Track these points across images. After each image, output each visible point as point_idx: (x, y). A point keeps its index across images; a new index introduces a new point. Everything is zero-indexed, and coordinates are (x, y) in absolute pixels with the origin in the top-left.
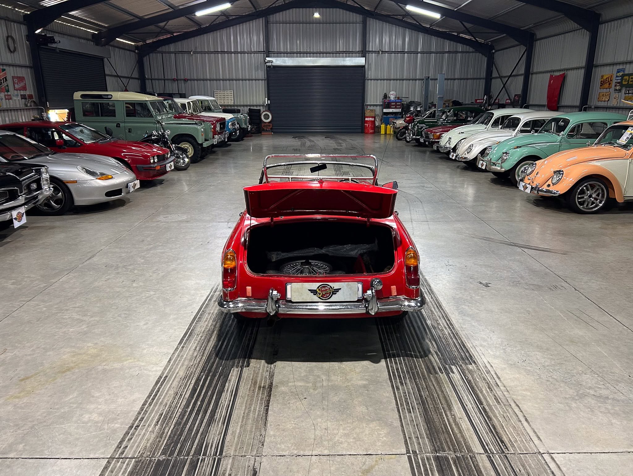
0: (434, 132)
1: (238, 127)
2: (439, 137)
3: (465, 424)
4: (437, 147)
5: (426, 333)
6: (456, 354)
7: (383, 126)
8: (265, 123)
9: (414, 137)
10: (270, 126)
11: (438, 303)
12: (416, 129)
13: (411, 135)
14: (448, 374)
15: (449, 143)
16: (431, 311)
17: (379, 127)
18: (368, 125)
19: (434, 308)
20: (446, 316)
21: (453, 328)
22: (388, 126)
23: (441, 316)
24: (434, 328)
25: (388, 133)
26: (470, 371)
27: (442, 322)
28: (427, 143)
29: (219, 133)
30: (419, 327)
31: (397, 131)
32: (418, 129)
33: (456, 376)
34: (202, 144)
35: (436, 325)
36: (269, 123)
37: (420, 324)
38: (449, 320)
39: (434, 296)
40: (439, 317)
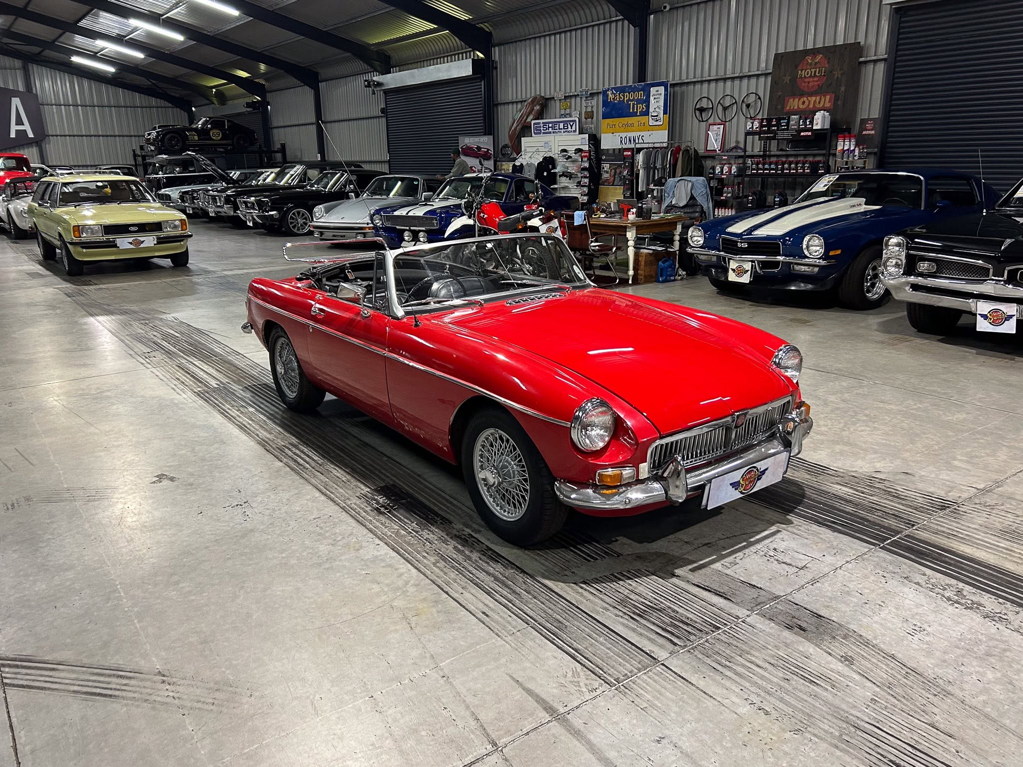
3: (205, 367)
5: (251, 401)
6: (213, 394)
11: (245, 431)
14: (221, 382)
16: (253, 420)
19: (249, 424)
20: (230, 419)
21: (219, 410)
23: (238, 418)
24: (243, 406)
26: (200, 387)
27: (234, 413)
30: (262, 403)
33: (214, 383)
35: (241, 409)
37: (262, 406)
38: (226, 416)
39: (254, 438)
40: (239, 417)
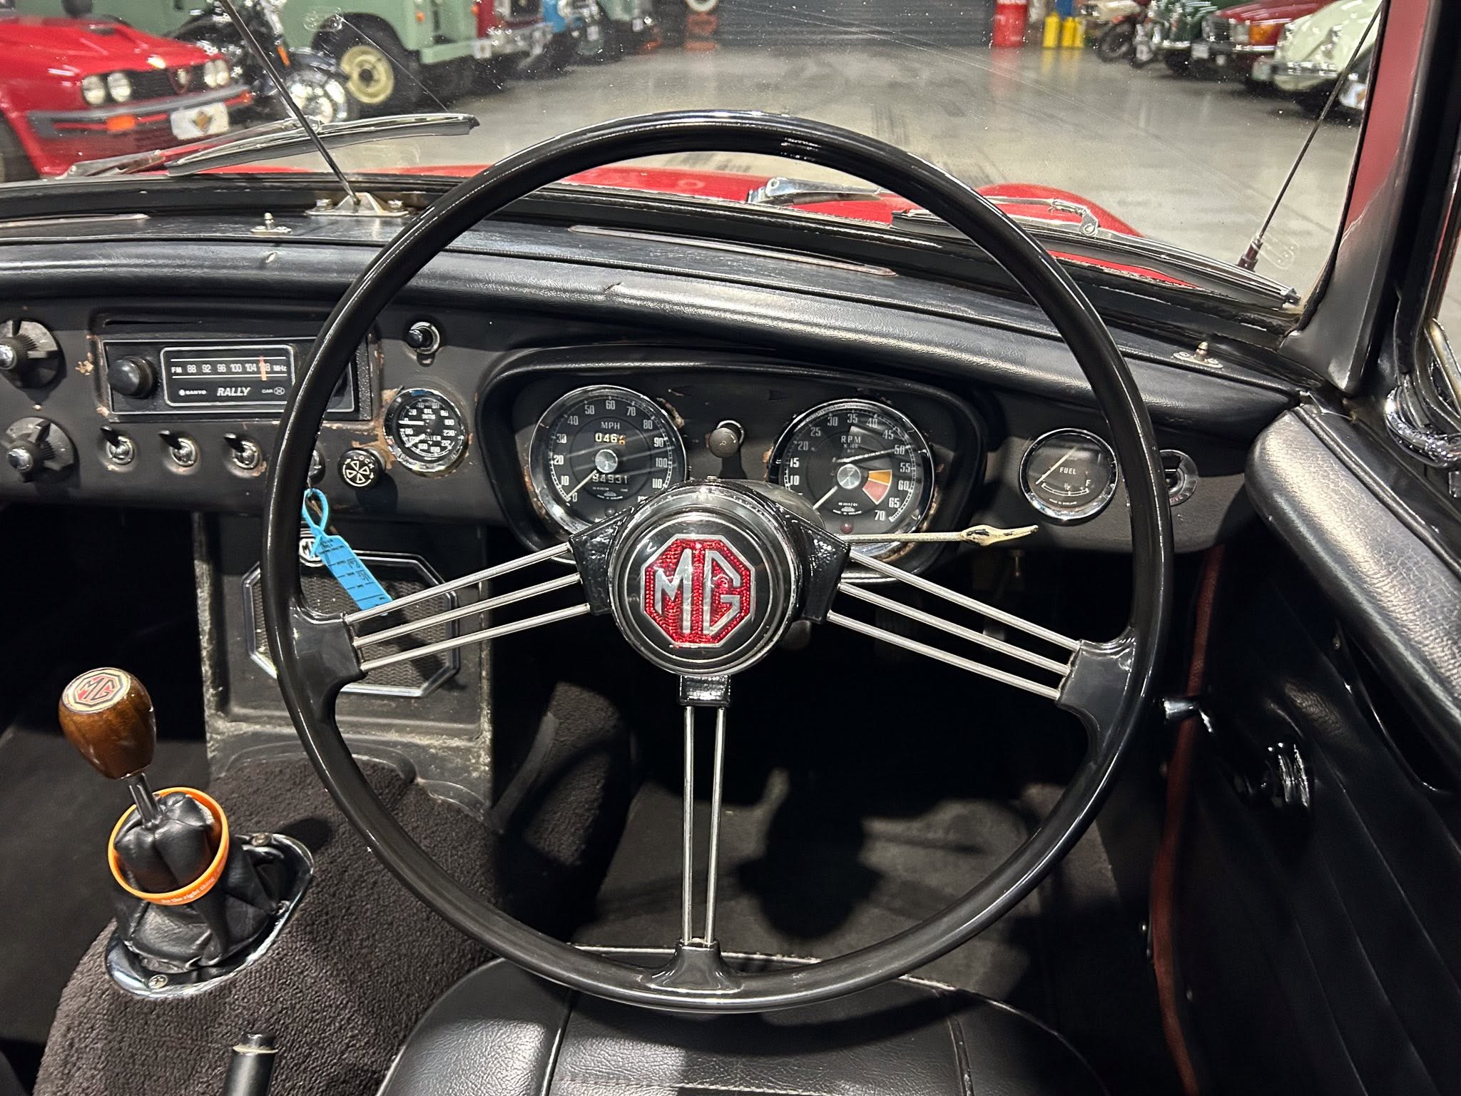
0: (1252, 19)
1: (592, 16)
2: (1275, 36)
4: (1275, 69)
7: (1052, 22)
8: (698, 13)
9: (1166, 44)
10: (709, 23)
12: (1175, 16)
13: (1156, 39)
15: (1328, 54)
17: (1040, 27)
18: (1007, 21)
22: (1070, 23)
25: (1067, 42)
28: (1221, 60)
29: (510, 25)
31: (1098, 33)
32: (1184, 15)
34: (417, 54)
36: (711, 12)
